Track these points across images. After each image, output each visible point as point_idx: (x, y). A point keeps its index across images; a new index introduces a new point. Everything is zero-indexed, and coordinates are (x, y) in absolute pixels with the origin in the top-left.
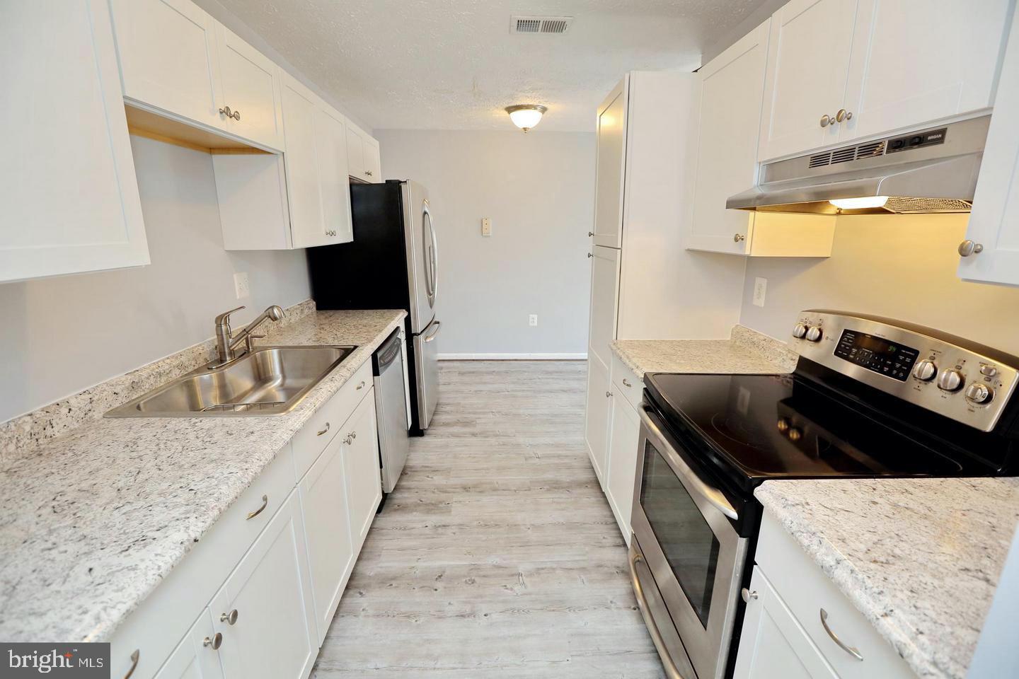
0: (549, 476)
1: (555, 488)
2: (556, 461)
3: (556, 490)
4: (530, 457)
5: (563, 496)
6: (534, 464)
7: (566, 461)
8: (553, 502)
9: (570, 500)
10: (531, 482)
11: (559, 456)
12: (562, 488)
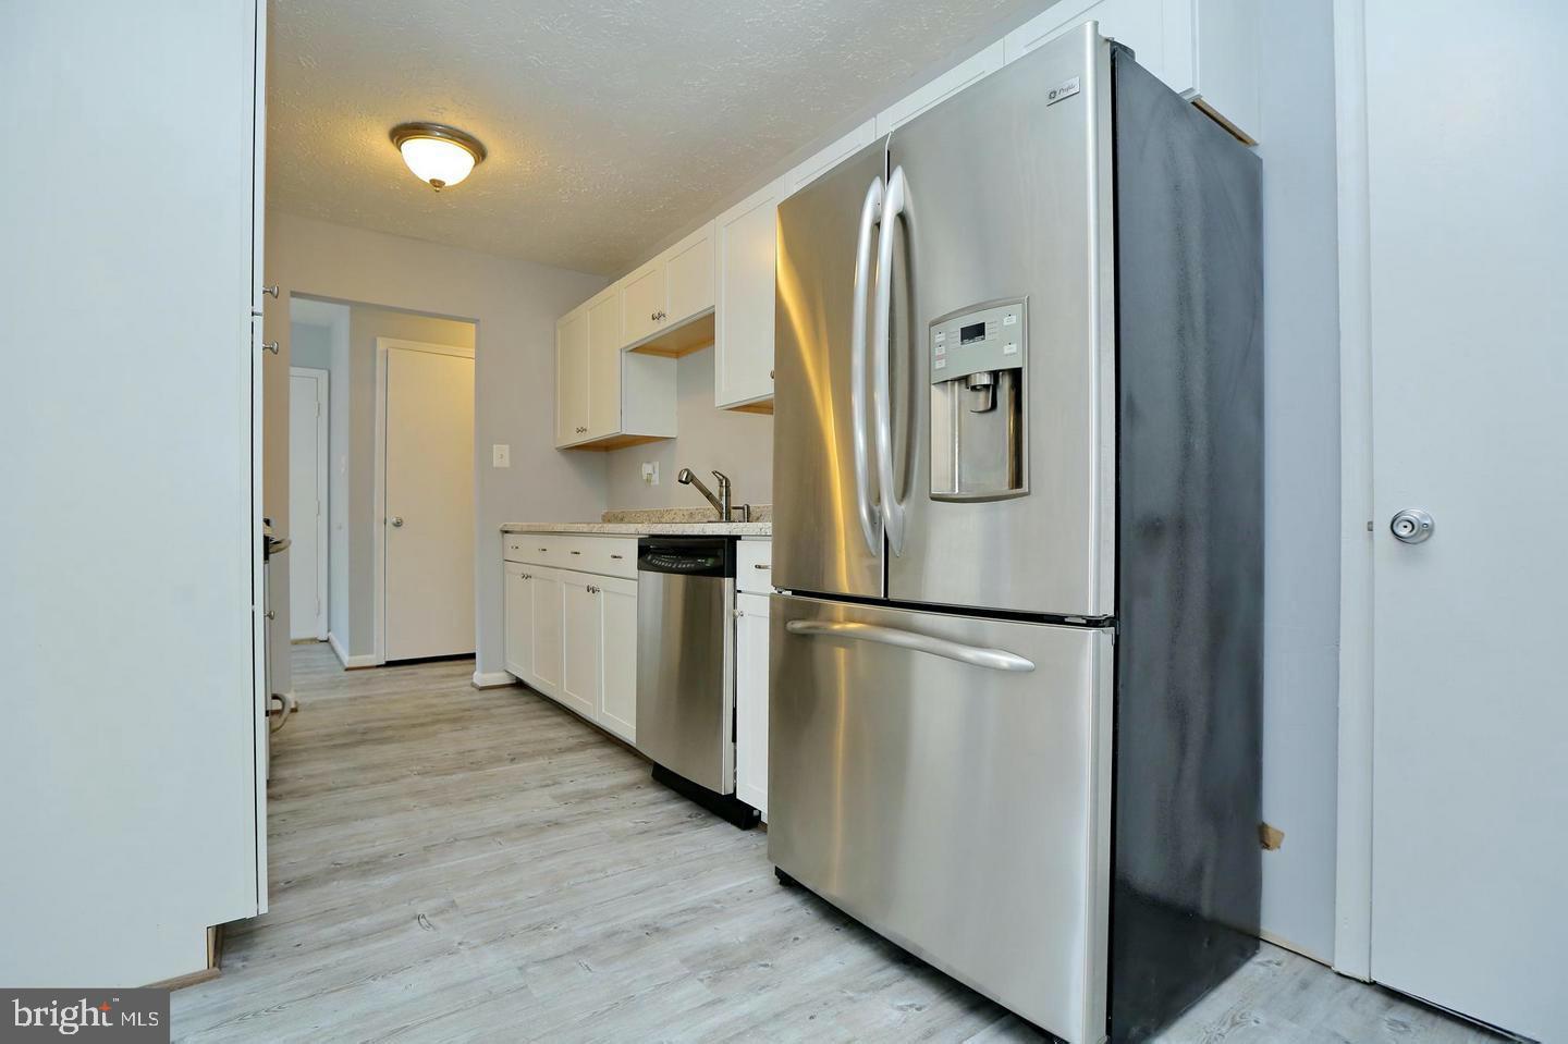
0: (382, 882)
1: (367, 863)
3: (365, 860)
4: (442, 912)
5: (349, 854)
6: (427, 897)
8: (374, 842)
9: (337, 851)
10: (428, 860)
11: (352, 940)
12: (351, 866)
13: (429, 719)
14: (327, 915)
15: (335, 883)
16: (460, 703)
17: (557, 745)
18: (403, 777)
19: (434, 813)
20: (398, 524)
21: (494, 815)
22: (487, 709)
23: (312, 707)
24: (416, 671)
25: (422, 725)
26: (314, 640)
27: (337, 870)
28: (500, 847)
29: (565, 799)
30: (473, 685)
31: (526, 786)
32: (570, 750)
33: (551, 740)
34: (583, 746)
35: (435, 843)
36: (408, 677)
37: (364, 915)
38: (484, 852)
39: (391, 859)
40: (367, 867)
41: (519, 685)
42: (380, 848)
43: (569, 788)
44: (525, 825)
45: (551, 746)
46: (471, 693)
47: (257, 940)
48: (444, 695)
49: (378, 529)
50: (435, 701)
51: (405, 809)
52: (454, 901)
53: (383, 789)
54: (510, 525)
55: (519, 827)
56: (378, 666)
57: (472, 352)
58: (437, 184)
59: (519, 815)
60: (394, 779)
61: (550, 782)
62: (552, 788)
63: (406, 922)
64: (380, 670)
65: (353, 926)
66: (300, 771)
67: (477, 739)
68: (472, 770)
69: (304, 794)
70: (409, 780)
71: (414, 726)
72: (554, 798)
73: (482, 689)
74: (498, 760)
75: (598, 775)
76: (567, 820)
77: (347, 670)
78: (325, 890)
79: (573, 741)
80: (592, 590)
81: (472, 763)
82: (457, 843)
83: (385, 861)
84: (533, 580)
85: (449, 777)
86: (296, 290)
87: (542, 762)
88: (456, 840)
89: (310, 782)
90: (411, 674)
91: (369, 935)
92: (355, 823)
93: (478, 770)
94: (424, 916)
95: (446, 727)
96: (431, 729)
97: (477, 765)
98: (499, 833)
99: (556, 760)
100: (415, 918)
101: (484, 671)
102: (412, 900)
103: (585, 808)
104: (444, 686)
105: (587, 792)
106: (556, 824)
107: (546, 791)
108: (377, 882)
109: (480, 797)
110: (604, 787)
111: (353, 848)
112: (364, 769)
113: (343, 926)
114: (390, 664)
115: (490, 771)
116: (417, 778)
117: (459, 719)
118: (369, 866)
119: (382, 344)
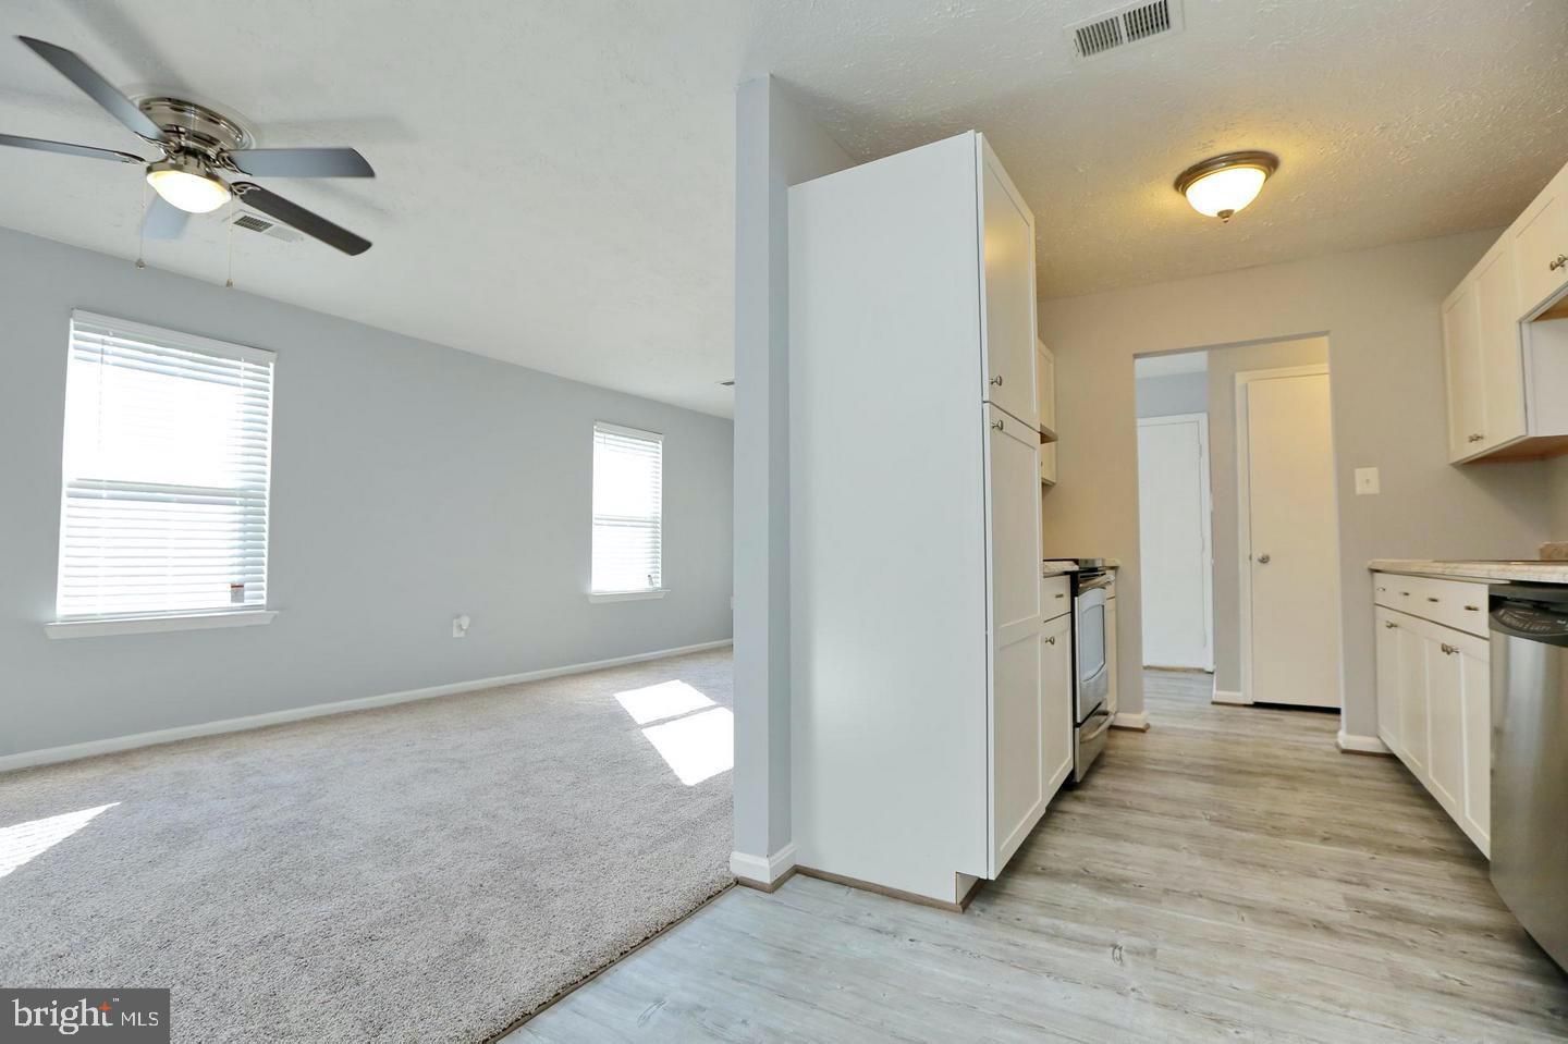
0: (1109, 902)
1: (1109, 880)
2: (1072, 927)
3: (1110, 877)
4: (1138, 953)
5: (1101, 867)
6: (1135, 934)
7: (1044, 921)
8: (1127, 864)
9: (1094, 860)
10: (1160, 902)
11: (1054, 936)
12: (1095, 877)
13: (1259, 770)
14: (1050, 907)
15: (1074, 885)
16: (1308, 761)
17: (1399, 842)
18: (1195, 818)
19: (1199, 862)
20: (1264, 560)
21: (1259, 888)
22: (1336, 776)
23: (1160, 732)
24: (1282, 717)
25: (1250, 773)
26: (1201, 671)
27: (1082, 876)
28: (1240, 922)
29: (1358, 906)
30: (1337, 746)
31: (1319, 872)
32: (1415, 853)
33: (1396, 833)
34: (1439, 854)
35: (1177, 889)
36: (1271, 722)
37: (1076, 921)
38: (1219, 919)
39: (1130, 886)
40: (1105, 884)
41: (1391, 758)
42: (1129, 873)
43: (1379, 895)
44: (1287, 913)
45: (1388, 840)
46: (1328, 754)
47: (998, 901)
48: (1297, 749)
49: (1244, 566)
50: (1281, 753)
51: (1174, 848)
52: (1155, 950)
53: (1168, 822)
54: (1380, 563)
55: (1278, 912)
56: (1246, 706)
57: (1325, 367)
58: (1225, 214)
59: (1284, 899)
60: (1183, 817)
61: (1354, 880)
62: (1354, 887)
63: (1104, 945)
64: (1247, 709)
65: (1063, 926)
66: (1112, 783)
67: (1297, 805)
68: (1268, 834)
69: (1101, 803)
70: (1198, 823)
71: (1240, 772)
72: (1347, 899)
73: (1346, 752)
74: (1306, 834)
75: (1434, 897)
76: (1345, 930)
77: (1214, 703)
78: (1063, 887)
79: (1426, 844)
80: (1447, 650)
81: (1274, 828)
82: (1199, 899)
83: (1124, 885)
84: (1399, 631)
85: (1238, 833)
86: (1137, 352)
87: (1363, 854)
88: (1201, 896)
89: (1114, 796)
90: (1276, 720)
91: (1071, 939)
92: (1125, 844)
93: (1277, 836)
94: (1120, 949)
95: (1274, 782)
96: (1254, 780)
97: (1277, 831)
98: (1248, 908)
99: (1382, 859)
100: (1112, 946)
101: (1350, 731)
102: (1122, 929)
103: (1382, 928)
104: (1302, 739)
105: (1400, 910)
106: (1326, 928)
107: (1345, 888)
108: (1105, 900)
109: (1259, 865)
110: (1431, 914)
111: (1107, 863)
112: (1164, 799)
113: (1057, 922)
114: (1258, 705)
115: (1288, 842)
116: (1207, 823)
117: (1290, 777)
118: (1107, 884)
119: (1240, 379)
